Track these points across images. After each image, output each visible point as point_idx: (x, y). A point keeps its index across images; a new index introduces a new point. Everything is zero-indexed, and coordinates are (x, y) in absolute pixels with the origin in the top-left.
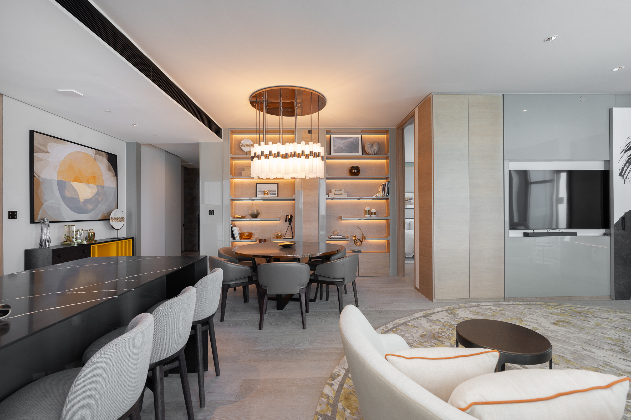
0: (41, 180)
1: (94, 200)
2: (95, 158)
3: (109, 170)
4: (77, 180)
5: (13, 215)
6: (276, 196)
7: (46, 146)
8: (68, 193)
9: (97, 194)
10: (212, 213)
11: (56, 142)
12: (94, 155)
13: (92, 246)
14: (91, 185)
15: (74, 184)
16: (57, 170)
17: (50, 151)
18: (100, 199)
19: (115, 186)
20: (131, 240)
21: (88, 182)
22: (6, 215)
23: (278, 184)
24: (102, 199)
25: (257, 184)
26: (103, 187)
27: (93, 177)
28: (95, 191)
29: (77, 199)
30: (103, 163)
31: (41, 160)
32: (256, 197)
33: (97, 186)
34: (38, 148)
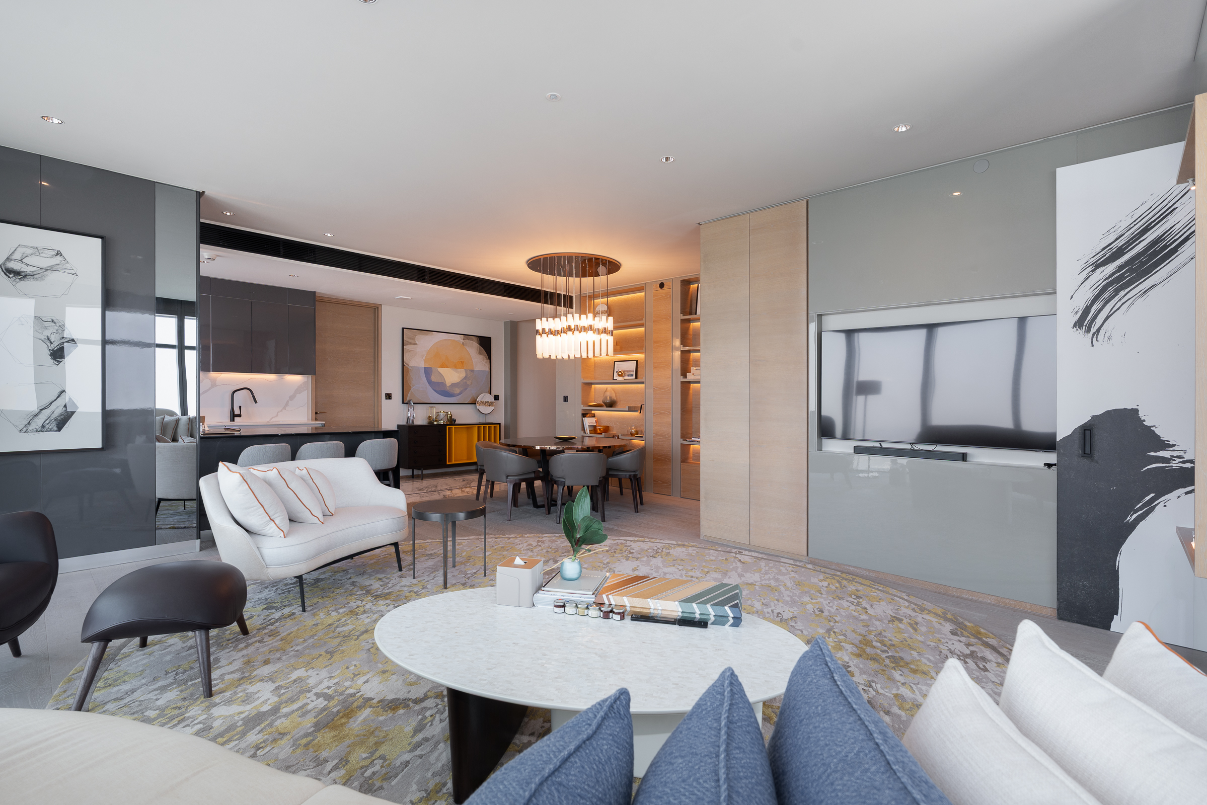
0: (409, 368)
1: (463, 385)
2: (463, 343)
3: (480, 353)
4: (443, 366)
5: (389, 396)
6: (634, 377)
7: (414, 339)
8: (434, 378)
9: (465, 378)
10: (566, 399)
11: (423, 334)
12: (462, 341)
13: (447, 427)
14: (459, 370)
15: (441, 370)
16: (424, 358)
17: (417, 343)
18: (469, 383)
19: (489, 370)
20: (498, 425)
21: (455, 366)
22: (383, 396)
23: (637, 361)
24: (472, 383)
25: (615, 362)
26: (472, 371)
27: (461, 362)
28: (463, 375)
29: (443, 384)
30: (473, 348)
31: (410, 351)
32: (613, 379)
33: (466, 371)
34: (407, 342)
